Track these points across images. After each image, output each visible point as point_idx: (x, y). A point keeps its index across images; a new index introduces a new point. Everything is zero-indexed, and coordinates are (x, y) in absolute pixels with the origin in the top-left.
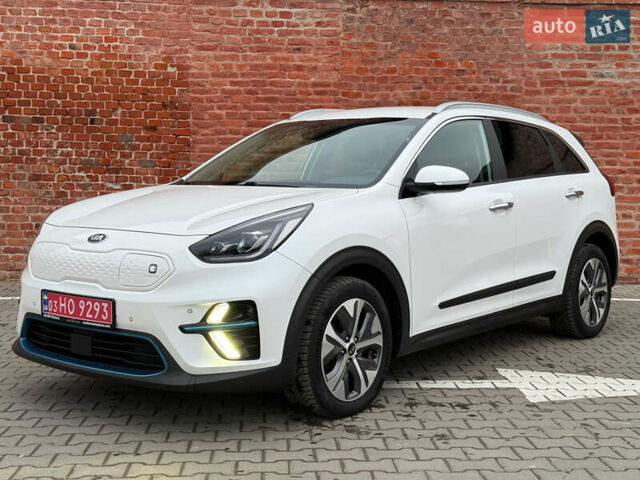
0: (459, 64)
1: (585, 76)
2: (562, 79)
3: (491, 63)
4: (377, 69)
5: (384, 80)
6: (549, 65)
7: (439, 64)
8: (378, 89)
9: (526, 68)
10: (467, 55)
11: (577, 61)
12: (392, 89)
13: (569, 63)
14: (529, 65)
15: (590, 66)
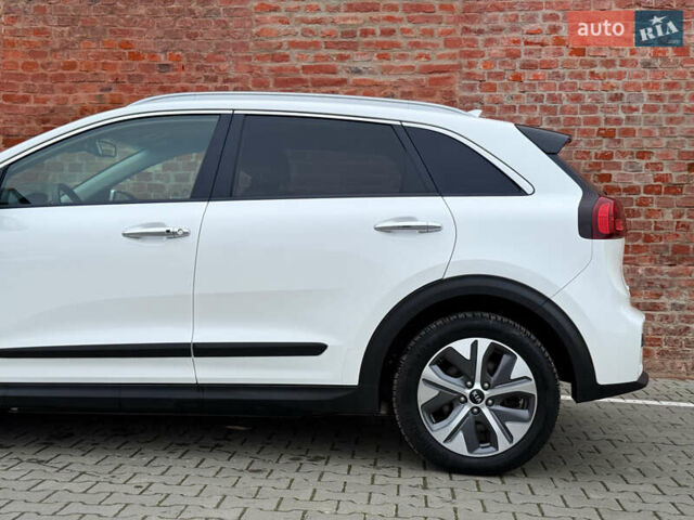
0: (162, 56)
1: (334, 73)
2: (304, 76)
3: (205, 54)
4: (49, 64)
5: (59, 79)
6: (285, 58)
7: (135, 56)
8: (53, 91)
9: (255, 62)
10: (172, 45)
11: (323, 52)
12: (71, 90)
13: (312, 55)
14: (258, 58)
15: (342, 58)
